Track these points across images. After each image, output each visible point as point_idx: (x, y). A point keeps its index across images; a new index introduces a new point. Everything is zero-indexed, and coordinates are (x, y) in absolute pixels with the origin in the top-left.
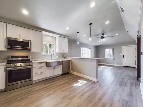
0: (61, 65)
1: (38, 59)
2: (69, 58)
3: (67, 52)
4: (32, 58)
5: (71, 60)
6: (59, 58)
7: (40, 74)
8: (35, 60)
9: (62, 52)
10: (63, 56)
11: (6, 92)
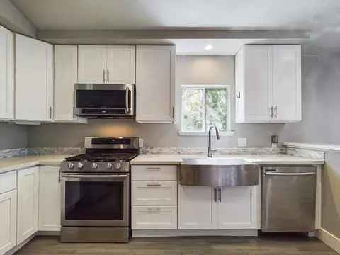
0: (256, 189)
1: (164, 150)
2: (310, 153)
3: (299, 118)
4: (146, 146)
5: (323, 166)
6: (251, 150)
7: (153, 210)
8: (154, 150)
9: (266, 118)
10: (274, 139)
11: (61, 245)
